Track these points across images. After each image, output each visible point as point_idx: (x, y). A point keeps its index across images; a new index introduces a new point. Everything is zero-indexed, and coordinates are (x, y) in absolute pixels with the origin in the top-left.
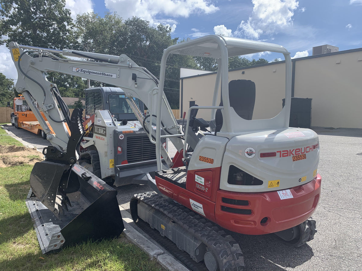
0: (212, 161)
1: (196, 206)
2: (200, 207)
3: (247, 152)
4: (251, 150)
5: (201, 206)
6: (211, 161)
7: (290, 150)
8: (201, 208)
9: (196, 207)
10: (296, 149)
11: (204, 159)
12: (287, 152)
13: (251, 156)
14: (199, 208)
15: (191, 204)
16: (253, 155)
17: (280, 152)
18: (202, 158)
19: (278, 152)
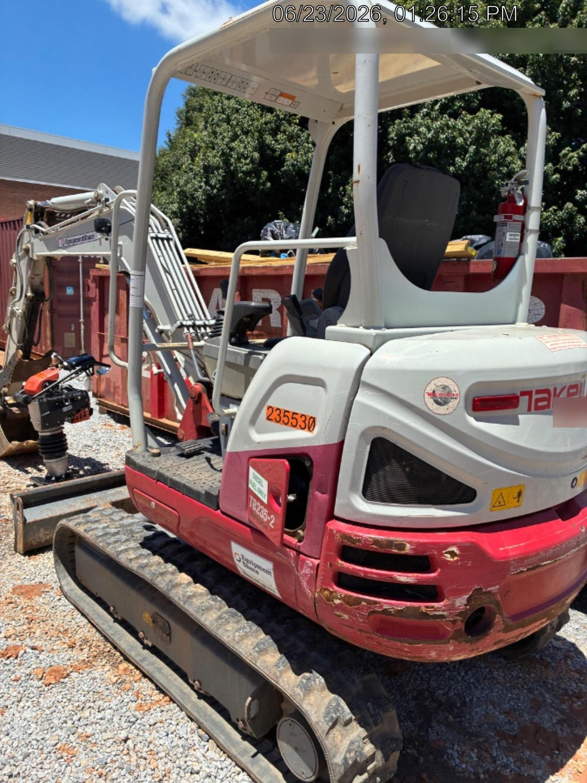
0: (309, 423)
1: (250, 565)
2: (263, 570)
3: (434, 392)
4: (445, 387)
5: (268, 565)
6: (307, 422)
7: (555, 389)
8: (267, 572)
9: (251, 569)
10: (572, 387)
11: (282, 415)
12: (546, 395)
13: (445, 407)
14: (261, 572)
15: (236, 558)
16: (453, 404)
17: (529, 393)
18: (276, 413)
19: (523, 393)
